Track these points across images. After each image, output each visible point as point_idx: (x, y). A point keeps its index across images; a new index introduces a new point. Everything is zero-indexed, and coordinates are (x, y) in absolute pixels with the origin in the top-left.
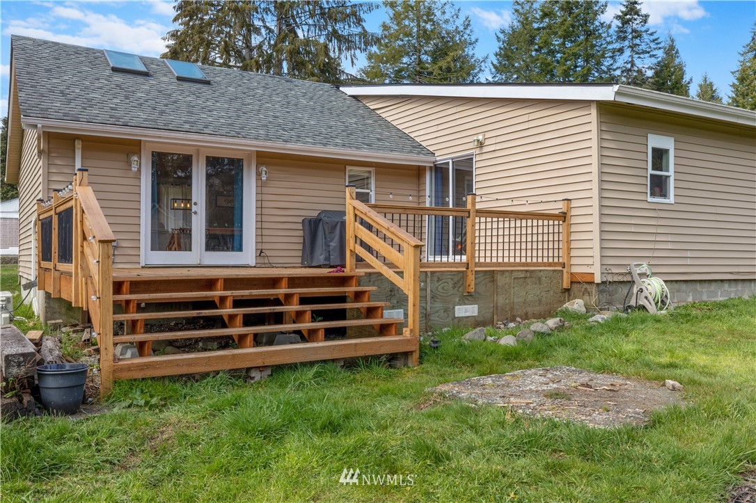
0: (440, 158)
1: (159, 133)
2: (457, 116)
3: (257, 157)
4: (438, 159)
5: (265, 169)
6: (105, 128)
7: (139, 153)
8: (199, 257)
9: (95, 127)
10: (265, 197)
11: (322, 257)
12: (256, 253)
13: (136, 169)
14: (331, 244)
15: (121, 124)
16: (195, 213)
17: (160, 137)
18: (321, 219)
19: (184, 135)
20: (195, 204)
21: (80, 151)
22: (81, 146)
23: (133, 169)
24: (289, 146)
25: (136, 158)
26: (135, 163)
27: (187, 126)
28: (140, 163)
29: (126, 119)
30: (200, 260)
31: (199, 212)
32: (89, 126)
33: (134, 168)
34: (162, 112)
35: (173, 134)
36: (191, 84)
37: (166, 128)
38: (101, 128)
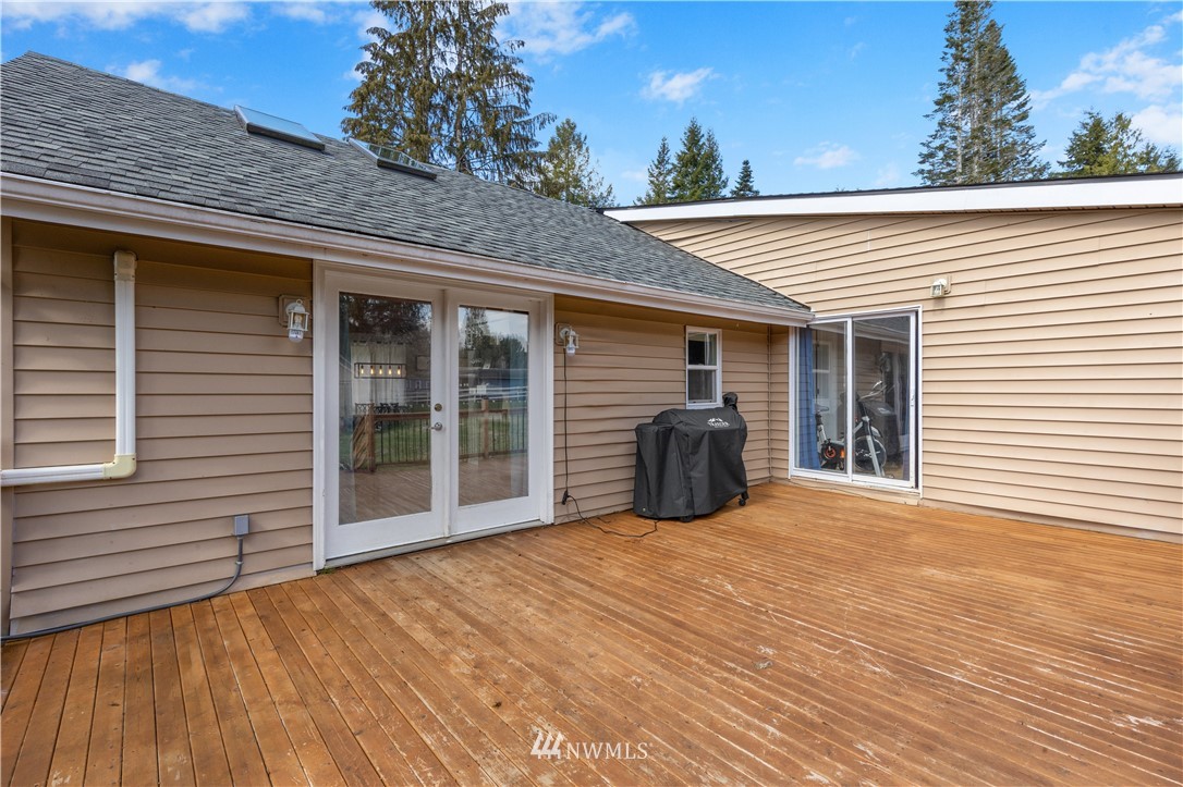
0: (821, 315)
1: (362, 243)
2: (868, 246)
3: (556, 309)
4: (818, 316)
5: (573, 333)
6: (199, 217)
7: (307, 295)
8: (447, 523)
9: (163, 211)
10: (572, 387)
11: (681, 502)
12: (555, 498)
13: (300, 336)
14: (693, 474)
15: (254, 210)
16: (439, 428)
17: (365, 255)
18: (673, 428)
19: (428, 254)
20: (438, 408)
21: (131, 284)
22: (132, 272)
23: (292, 335)
24: (631, 288)
25: (299, 308)
26: (298, 319)
27: (427, 235)
28: (311, 321)
29: (273, 204)
30: (450, 528)
31: (446, 425)
32: (141, 207)
33: (296, 333)
34: (363, 205)
35: (400, 250)
36: (405, 177)
37: (379, 232)
38: (184, 214)
